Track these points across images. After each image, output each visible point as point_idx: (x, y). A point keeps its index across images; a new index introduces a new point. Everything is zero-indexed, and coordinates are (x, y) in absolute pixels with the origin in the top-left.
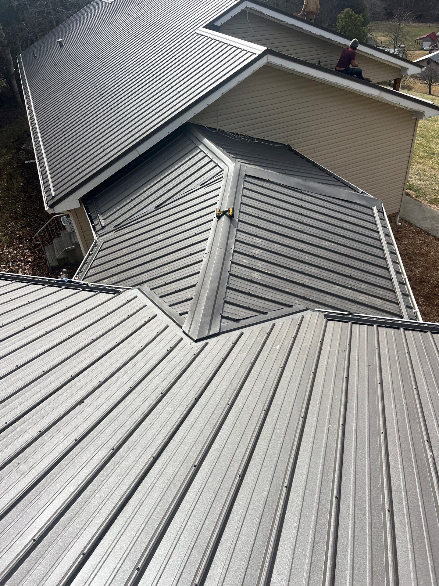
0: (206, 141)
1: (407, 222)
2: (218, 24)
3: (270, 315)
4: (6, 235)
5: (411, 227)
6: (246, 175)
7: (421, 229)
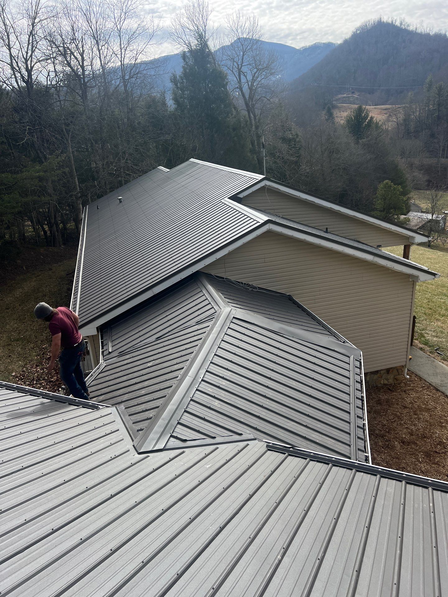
0: (210, 288)
1: (417, 375)
2: (241, 196)
3: (218, 440)
4: (38, 355)
5: (421, 381)
6: (234, 317)
7: (430, 384)
